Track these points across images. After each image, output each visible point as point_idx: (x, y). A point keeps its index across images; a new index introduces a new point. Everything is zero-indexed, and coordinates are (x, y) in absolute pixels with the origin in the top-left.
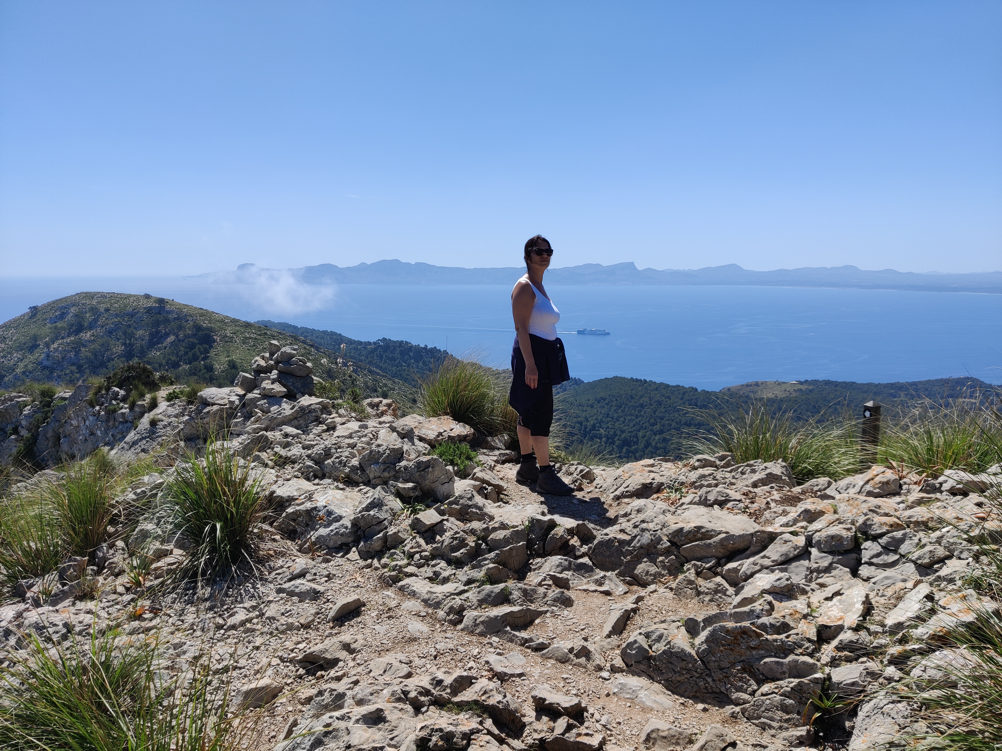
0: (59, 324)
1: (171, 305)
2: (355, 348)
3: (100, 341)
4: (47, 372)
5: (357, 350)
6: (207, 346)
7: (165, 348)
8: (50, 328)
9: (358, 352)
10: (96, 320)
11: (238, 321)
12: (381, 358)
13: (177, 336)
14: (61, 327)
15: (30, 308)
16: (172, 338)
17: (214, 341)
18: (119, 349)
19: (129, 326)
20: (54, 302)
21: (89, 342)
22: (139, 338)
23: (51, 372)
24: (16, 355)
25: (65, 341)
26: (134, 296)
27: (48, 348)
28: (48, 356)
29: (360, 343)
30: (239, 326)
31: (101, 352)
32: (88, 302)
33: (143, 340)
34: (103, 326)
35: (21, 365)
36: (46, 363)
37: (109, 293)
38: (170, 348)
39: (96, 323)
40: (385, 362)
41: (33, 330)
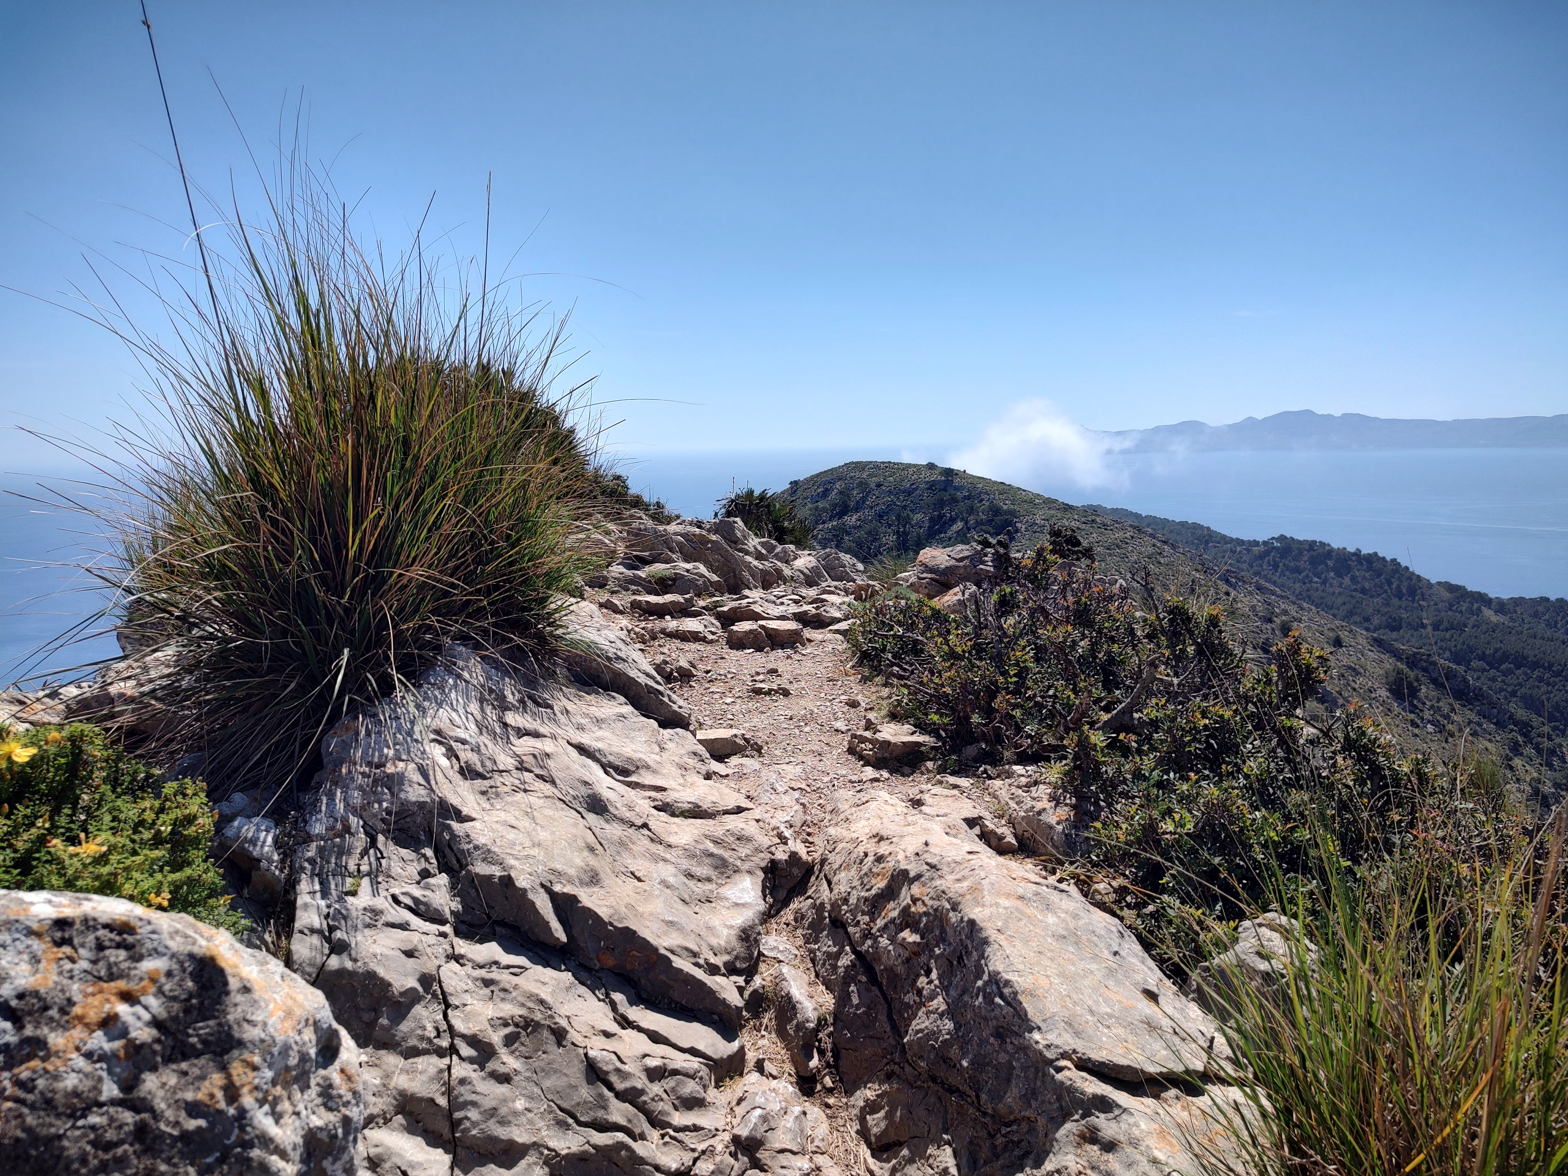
0: (820, 505)
1: (961, 478)
2: (1231, 550)
3: (867, 527)
8: (811, 509)
9: (1238, 555)
10: (864, 499)
11: (1054, 501)
12: (1276, 567)
13: (966, 523)
14: (823, 508)
15: (791, 483)
16: (959, 525)
17: (1018, 530)
18: (890, 539)
19: (905, 507)
20: (818, 475)
21: (854, 528)
22: (917, 524)
25: (826, 526)
26: (915, 466)
29: (1240, 542)
30: (1054, 508)
31: (867, 542)
32: (857, 474)
33: (921, 527)
34: (872, 508)
37: (883, 463)
39: (864, 503)
40: (1283, 574)
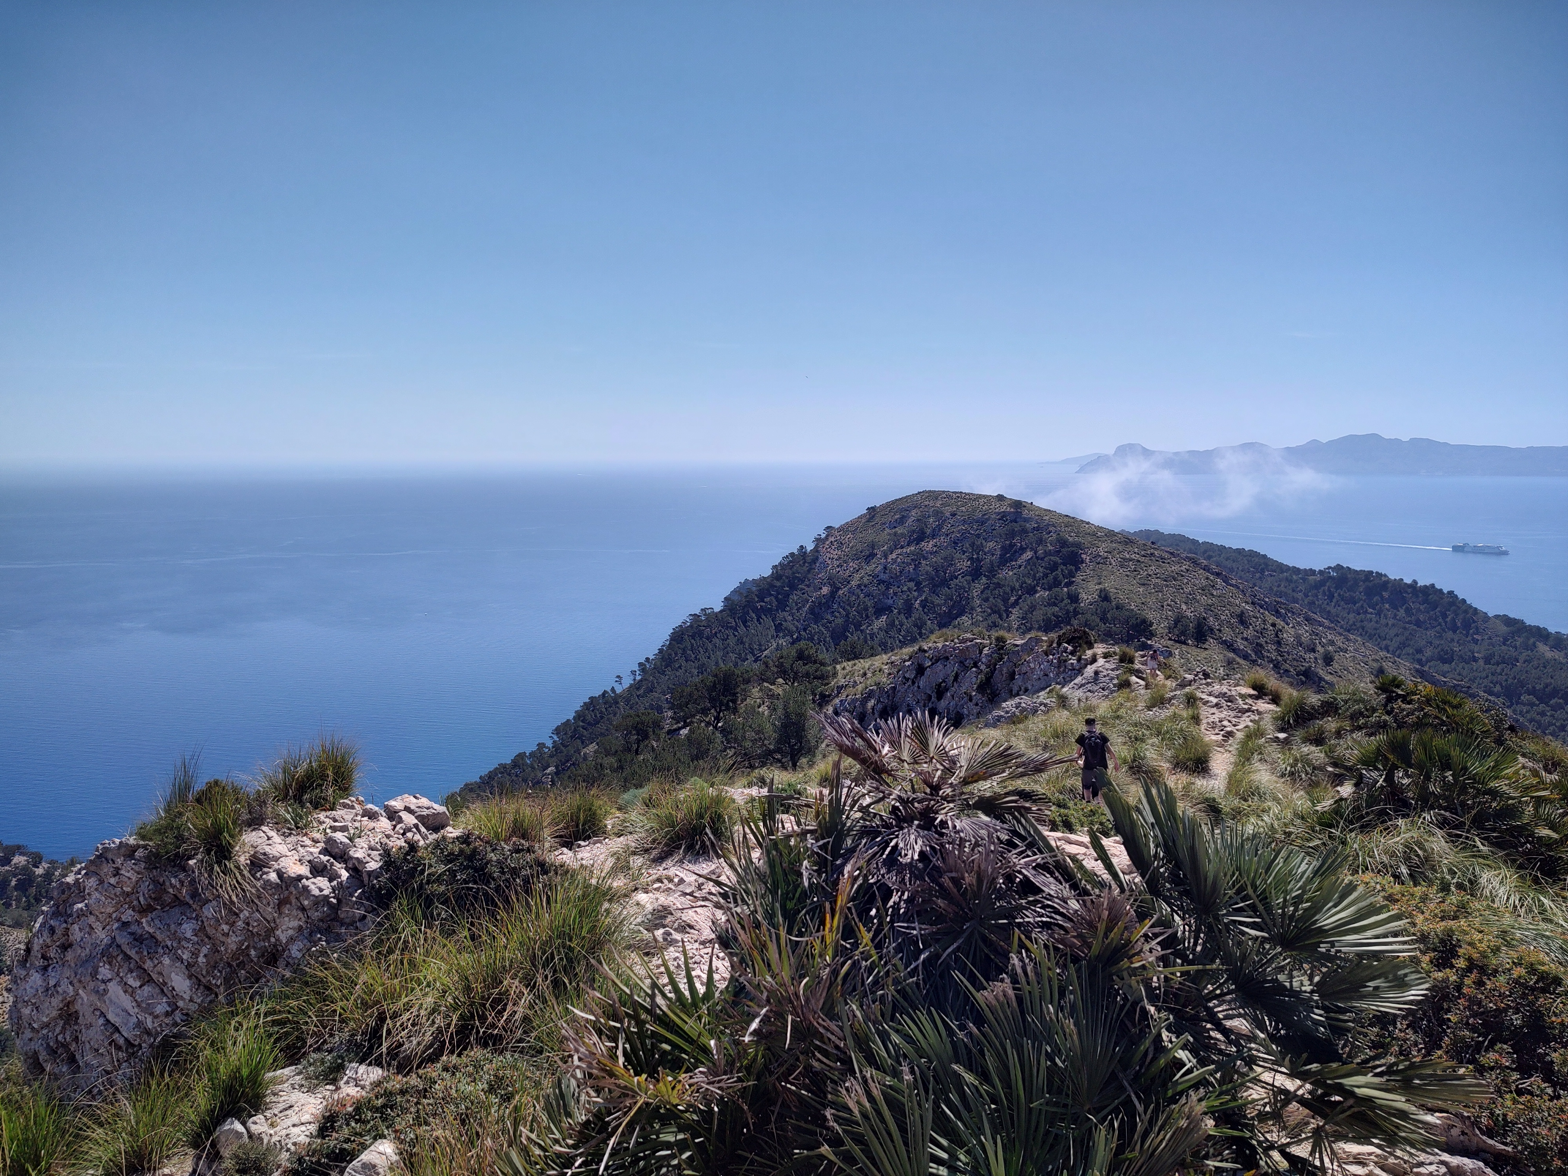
0: (899, 530)
2: (1287, 579)
4: (882, 587)
6: (1073, 568)
7: (1020, 566)
8: (889, 534)
9: (1293, 585)
10: (940, 527)
12: (1331, 597)
13: (1036, 553)
14: (902, 534)
15: (868, 509)
16: (1028, 554)
17: (1082, 562)
18: (964, 564)
19: (978, 536)
20: (893, 503)
21: (931, 553)
23: (888, 588)
24: (852, 565)
26: (985, 496)
27: (886, 558)
28: (885, 568)
29: (1296, 571)
30: (1116, 542)
31: (943, 567)
34: (947, 535)
35: (857, 576)
36: (883, 576)
37: (955, 493)
38: (1025, 567)
39: (940, 530)
41: (870, 535)
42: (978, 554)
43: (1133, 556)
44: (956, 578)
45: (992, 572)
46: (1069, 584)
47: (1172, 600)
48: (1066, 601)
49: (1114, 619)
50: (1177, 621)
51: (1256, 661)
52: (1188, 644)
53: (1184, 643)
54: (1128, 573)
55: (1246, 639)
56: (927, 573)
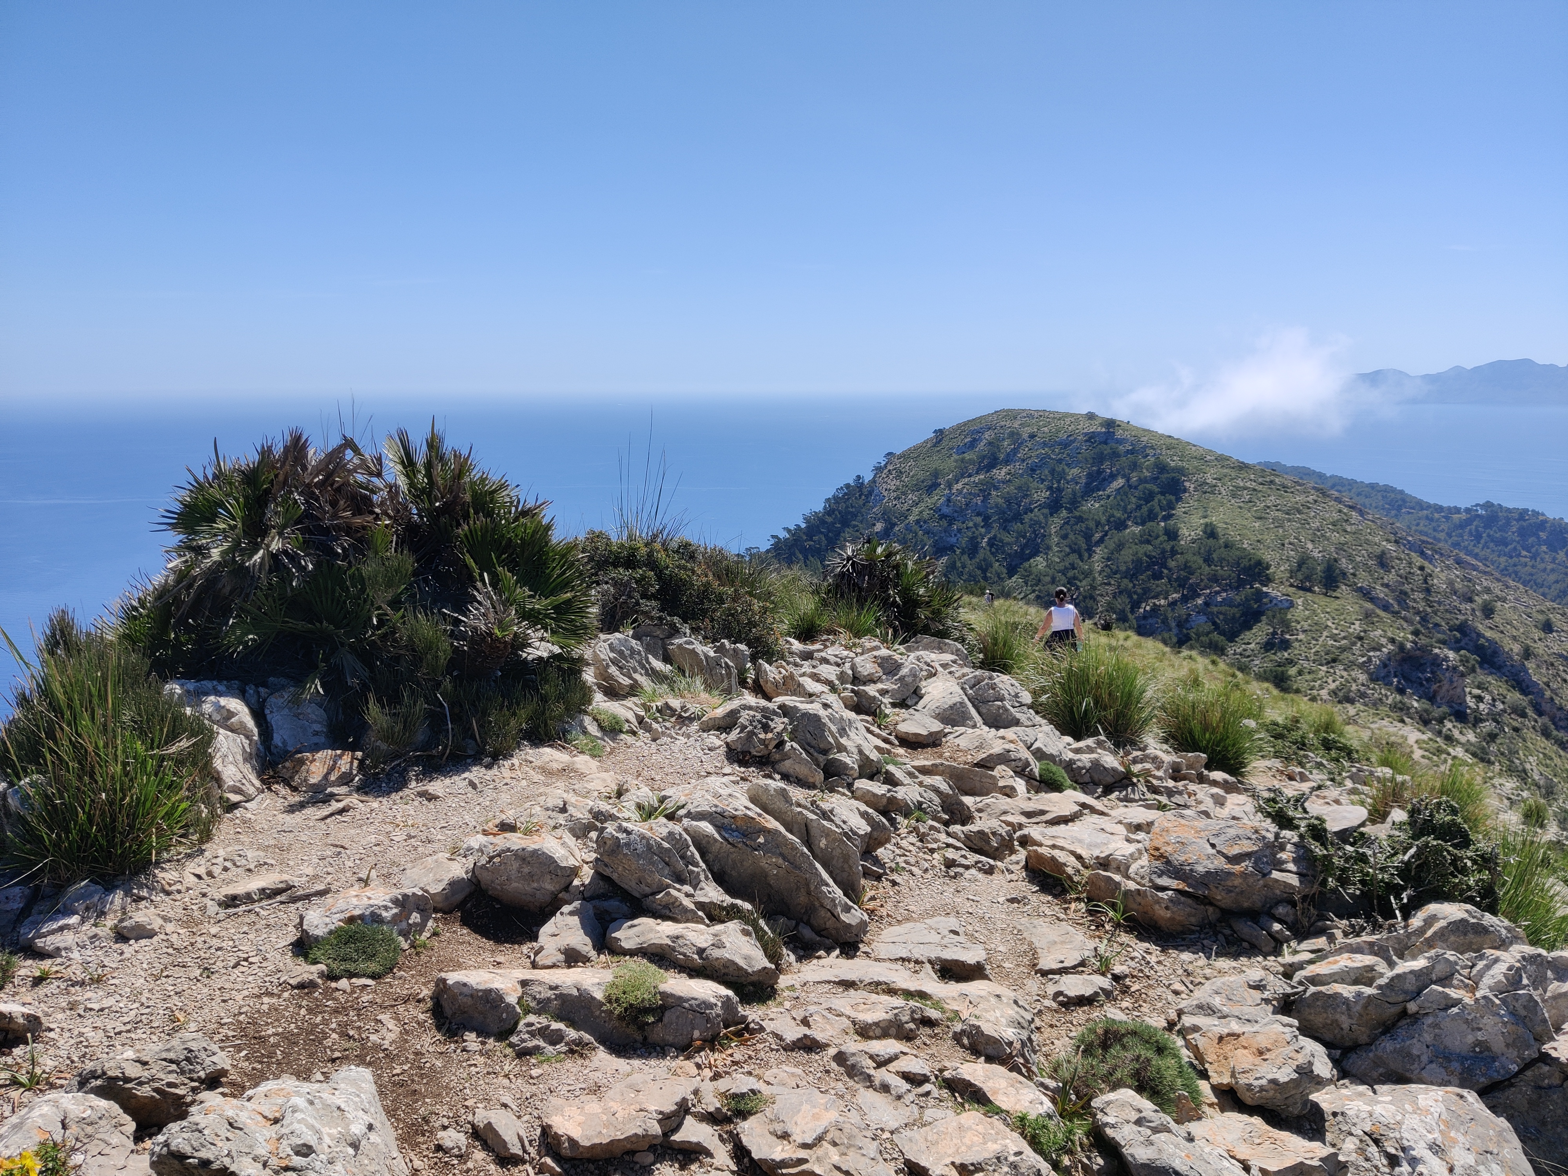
0: (967, 456)
1: (1124, 430)
2: (1427, 518)
3: (1017, 482)
4: (944, 523)
5: (1431, 520)
6: (1173, 498)
7: (1109, 497)
8: (956, 461)
9: (1434, 524)
10: (1015, 451)
11: (1227, 459)
12: (1478, 537)
13: (1128, 480)
14: (970, 459)
15: (935, 431)
16: (1120, 482)
17: (1185, 490)
18: (1041, 495)
19: (1060, 461)
20: (965, 424)
21: (1003, 483)
22: (1073, 479)
23: (950, 524)
24: (912, 497)
25: (972, 479)
26: (1072, 415)
27: (950, 489)
28: (949, 500)
29: (1439, 509)
30: (1228, 467)
31: (1017, 498)
32: (1008, 423)
33: (1077, 483)
34: (1023, 461)
35: (916, 510)
36: (945, 510)
37: (1037, 411)
38: (1115, 497)
39: (1015, 455)
40: (1485, 546)
41: (936, 462)
42: (1059, 482)
43: (1248, 484)
44: (1032, 511)
45: (1074, 503)
46: (1166, 518)
47: (1295, 538)
48: (1164, 538)
49: (1221, 560)
50: (1301, 564)
51: (1397, 613)
52: (1313, 592)
53: (1309, 590)
54: (1242, 505)
55: (1387, 586)
56: (997, 505)
